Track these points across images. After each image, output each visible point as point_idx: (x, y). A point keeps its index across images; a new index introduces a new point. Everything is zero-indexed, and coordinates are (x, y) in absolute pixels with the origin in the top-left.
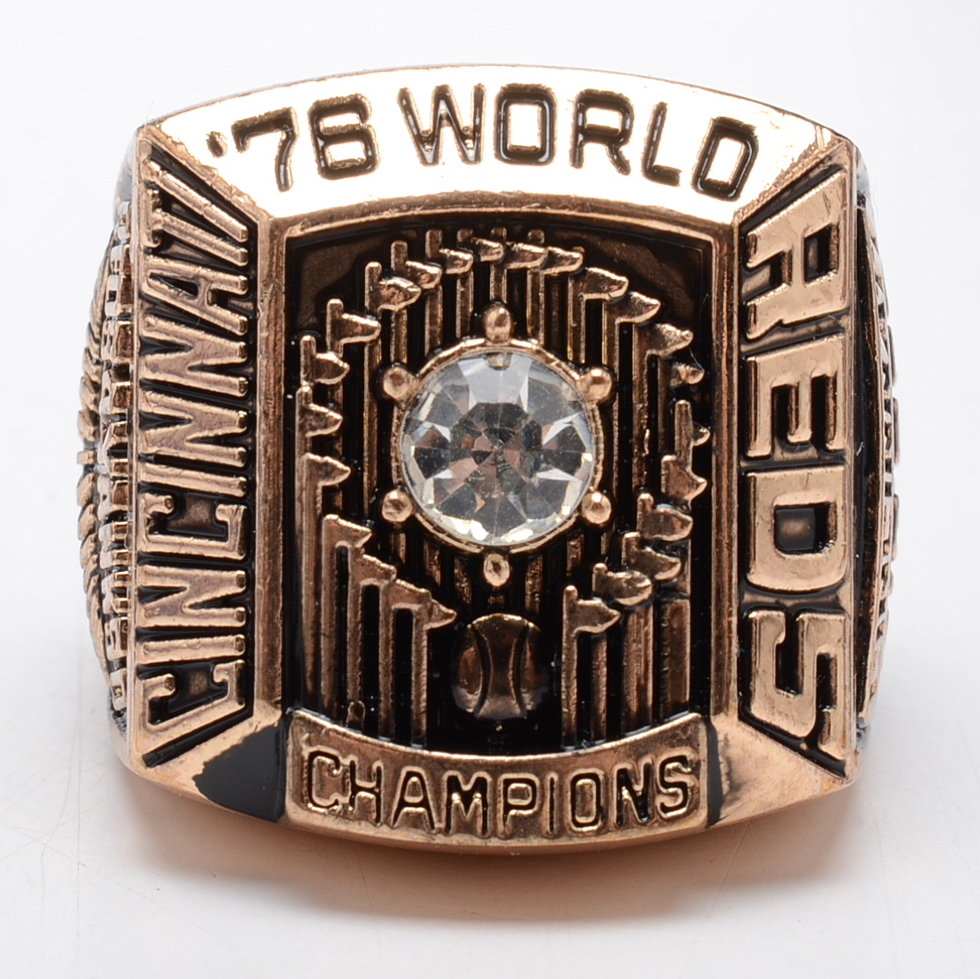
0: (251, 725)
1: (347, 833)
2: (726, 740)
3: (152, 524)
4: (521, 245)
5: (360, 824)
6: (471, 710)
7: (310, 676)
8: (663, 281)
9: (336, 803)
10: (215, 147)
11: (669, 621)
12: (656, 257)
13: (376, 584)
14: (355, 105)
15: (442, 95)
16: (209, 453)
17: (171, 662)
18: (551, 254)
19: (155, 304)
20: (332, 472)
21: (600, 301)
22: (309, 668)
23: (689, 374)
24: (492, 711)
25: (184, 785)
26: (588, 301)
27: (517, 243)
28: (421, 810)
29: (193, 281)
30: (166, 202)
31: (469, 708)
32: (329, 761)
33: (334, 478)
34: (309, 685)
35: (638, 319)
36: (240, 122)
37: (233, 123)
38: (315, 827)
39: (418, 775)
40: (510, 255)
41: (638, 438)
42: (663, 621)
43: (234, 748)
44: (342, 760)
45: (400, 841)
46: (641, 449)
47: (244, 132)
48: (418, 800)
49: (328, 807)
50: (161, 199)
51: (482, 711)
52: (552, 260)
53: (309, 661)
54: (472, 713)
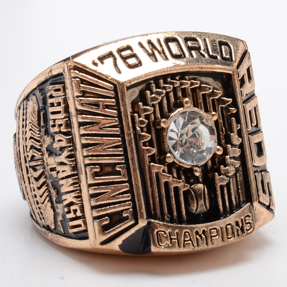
0: (138, 227)
1: (170, 252)
2: (255, 209)
3: (94, 175)
4: (183, 81)
5: (174, 249)
6: (194, 212)
7: (153, 210)
8: (216, 86)
9: (167, 244)
10: (95, 64)
11: (239, 179)
12: (214, 80)
13: (167, 180)
14: (129, 48)
15: (150, 42)
16: (111, 151)
17: (107, 214)
18: (192, 82)
19: (82, 112)
20: (151, 151)
21: (205, 94)
22: (152, 207)
23: (233, 110)
24: (200, 211)
25: (115, 248)
26: (202, 94)
27: (182, 80)
28: (189, 242)
29: (97, 103)
30: (83, 81)
31: (193, 211)
32: (163, 233)
33: (152, 153)
34: (153, 212)
35: (217, 97)
36: (99, 56)
37: (97, 57)
38: (161, 252)
39: (188, 232)
40: (182, 84)
41: (221, 130)
42: (237, 179)
43: (133, 235)
44: (166, 232)
45: (185, 252)
46: (223, 133)
47: (102, 59)
48: (188, 239)
49: (164, 246)
50: (81, 81)
51: (197, 212)
52: (192, 84)
53: (152, 206)
54: (194, 213)
